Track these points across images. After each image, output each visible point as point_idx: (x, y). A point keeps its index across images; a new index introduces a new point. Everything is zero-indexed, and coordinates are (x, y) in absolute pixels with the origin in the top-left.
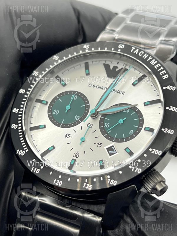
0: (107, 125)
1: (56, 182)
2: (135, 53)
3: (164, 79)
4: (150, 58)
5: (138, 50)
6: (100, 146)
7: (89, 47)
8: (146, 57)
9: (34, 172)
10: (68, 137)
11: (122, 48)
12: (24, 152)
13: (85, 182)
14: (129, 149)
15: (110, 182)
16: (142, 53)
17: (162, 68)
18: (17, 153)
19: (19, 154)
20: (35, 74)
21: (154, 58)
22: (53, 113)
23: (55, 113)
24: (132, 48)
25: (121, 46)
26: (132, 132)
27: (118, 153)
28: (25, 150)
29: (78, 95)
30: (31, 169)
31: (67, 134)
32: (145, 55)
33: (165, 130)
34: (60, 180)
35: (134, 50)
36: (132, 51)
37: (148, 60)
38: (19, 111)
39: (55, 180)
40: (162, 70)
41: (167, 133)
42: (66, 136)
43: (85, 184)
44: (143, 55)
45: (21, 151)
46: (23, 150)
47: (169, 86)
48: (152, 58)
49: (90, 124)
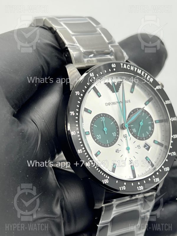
0: (134, 130)
1: (139, 188)
2: (125, 68)
3: (151, 82)
4: (136, 69)
5: (125, 65)
6: (139, 147)
7: (93, 74)
8: (133, 68)
9: (123, 189)
10: (118, 151)
11: (115, 67)
12: (107, 179)
13: (154, 178)
14: (156, 141)
15: (165, 170)
16: (129, 66)
17: (146, 74)
18: (104, 183)
19: (106, 183)
20: (72, 114)
21: (138, 68)
22: (98, 138)
23: (99, 138)
24: (121, 65)
25: (113, 65)
26: (150, 128)
27: (151, 146)
28: (107, 178)
29: (104, 116)
30: (120, 189)
31: (116, 150)
32: (131, 68)
33: (172, 119)
34: (140, 185)
35: (123, 65)
36: (122, 67)
37: (135, 71)
38: (83, 150)
39: (138, 188)
40: (147, 76)
41: (174, 121)
42: (117, 152)
43: (154, 179)
44: (130, 67)
45: (105, 180)
46: (106, 179)
47: (157, 87)
48: (136, 68)
49: (125, 135)
